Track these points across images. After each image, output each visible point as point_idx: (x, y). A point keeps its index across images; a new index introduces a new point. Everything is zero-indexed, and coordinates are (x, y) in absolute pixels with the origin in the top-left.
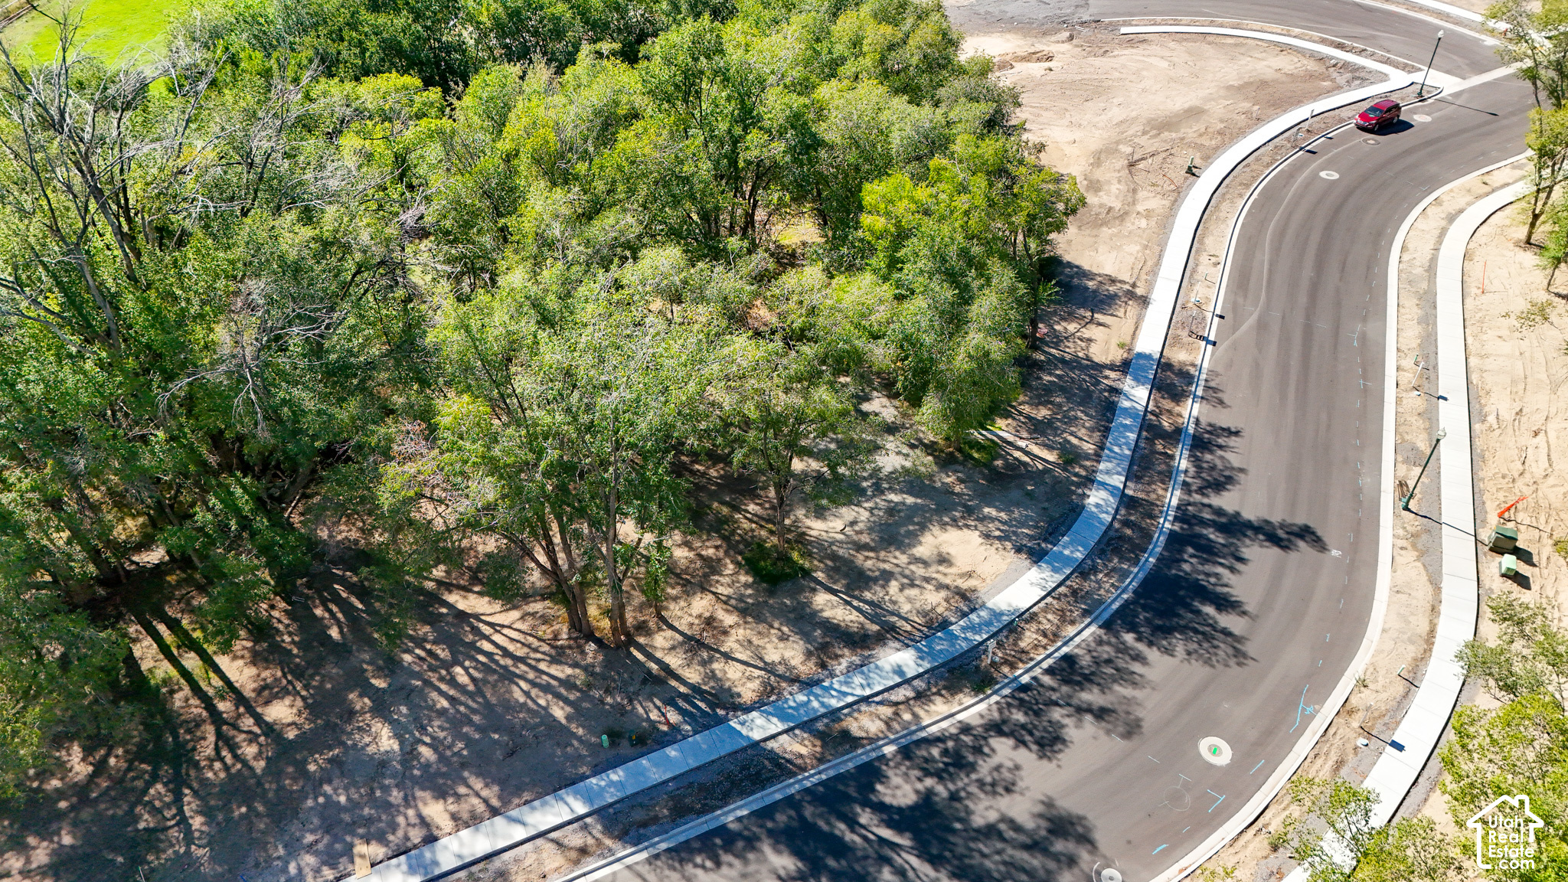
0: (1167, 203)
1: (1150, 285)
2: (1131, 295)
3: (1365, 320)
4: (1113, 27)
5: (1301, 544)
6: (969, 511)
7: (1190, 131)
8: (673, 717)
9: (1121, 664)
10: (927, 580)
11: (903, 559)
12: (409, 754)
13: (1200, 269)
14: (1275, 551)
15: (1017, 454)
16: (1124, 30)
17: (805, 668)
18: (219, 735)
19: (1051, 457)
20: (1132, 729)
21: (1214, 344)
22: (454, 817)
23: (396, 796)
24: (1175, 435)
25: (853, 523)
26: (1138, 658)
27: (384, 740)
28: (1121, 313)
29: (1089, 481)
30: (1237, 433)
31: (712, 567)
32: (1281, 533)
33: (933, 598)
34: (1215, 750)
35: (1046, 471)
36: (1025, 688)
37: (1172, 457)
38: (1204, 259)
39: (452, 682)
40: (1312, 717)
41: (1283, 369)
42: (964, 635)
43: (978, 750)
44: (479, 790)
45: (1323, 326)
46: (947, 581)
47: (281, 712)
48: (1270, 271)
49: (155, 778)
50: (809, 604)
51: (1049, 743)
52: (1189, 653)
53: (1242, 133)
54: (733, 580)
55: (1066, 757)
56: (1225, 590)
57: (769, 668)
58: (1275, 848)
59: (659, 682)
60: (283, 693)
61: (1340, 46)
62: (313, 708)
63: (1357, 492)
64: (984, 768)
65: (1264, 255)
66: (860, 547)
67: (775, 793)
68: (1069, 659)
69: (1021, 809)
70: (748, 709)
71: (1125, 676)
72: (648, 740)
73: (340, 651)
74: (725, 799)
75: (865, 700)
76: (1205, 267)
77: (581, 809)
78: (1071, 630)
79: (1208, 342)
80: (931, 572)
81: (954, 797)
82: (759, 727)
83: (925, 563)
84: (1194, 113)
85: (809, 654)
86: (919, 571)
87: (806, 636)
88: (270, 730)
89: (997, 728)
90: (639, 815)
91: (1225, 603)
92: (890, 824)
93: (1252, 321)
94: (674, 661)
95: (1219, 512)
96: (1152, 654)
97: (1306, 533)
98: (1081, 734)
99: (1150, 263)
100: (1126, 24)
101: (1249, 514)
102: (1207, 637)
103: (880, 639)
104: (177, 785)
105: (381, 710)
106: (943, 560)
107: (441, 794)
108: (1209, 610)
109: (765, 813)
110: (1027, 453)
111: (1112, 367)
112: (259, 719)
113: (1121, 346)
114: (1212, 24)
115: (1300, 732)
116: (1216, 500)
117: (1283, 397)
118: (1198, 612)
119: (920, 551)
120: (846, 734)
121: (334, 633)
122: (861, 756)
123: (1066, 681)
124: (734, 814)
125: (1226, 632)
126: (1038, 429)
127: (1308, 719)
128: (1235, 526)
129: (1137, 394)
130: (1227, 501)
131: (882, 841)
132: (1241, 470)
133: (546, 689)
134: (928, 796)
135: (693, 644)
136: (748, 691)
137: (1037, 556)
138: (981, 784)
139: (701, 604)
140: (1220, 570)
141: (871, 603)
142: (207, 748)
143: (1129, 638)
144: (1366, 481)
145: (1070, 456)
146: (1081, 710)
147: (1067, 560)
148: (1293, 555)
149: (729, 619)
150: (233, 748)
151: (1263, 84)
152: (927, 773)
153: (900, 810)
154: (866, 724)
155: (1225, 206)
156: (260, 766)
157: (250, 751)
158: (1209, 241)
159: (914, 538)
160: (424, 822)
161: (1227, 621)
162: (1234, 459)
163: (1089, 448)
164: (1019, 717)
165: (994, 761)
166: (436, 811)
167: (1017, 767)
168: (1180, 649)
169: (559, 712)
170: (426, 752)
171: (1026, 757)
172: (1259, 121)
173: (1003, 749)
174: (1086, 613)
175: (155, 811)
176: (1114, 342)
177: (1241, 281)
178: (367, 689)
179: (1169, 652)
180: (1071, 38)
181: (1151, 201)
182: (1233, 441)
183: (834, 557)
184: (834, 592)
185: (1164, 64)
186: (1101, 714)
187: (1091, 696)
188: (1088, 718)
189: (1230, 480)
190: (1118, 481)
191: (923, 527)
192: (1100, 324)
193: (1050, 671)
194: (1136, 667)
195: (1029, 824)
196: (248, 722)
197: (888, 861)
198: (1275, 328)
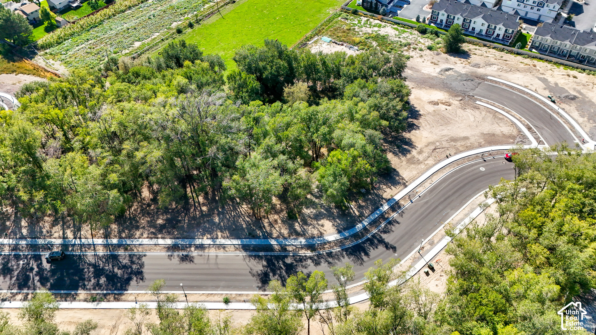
0: (434, 163)
1: (411, 183)
2: (404, 184)
3: (452, 210)
4: (476, 100)
5: (391, 250)
6: (334, 219)
7: (459, 144)
8: (261, 235)
10: (317, 228)
11: (316, 223)
12: (219, 223)
13: (426, 183)
14: (385, 249)
15: (351, 211)
16: (478, 102)
17: (286, 235)
18: (194, 209)
19: (357, 213)
21: (412, 203)
22: (222, 236)
23: (215, 229)
24: (386, 219)
25: (312, 212)
26: (343, 257)
27: (217, 220)
28: (397, 188)
30: (399, 223)
31: (282, 211)
32: (389, 246)
33: (315, 232)
36: (320, 254)
38: (429, 181)
39: (231, 215)
41: (422, 213)
43: (305, 260)
44: (227, 233)
45: (441, 207)
47: (204, 208)
48: (442, 189)
49: (183, 212)
50: (294, 224)
51: (317, 264)
53: (473, 149)
54: (284, 214)
57: (280, 233)
59: (261, 228)
60: (206, 206)
61: (529, 129)
62: (209, 210)
64: (304, 264)
65: (444, 185)
66: (310, 217)
67: (269, 254)
70: (273, 238)
72: (254, 236)
73: (216, 202)
74: (261, 251)
75: (293, 245)
77: (240, 243)
78: (335, 248)
79: (411, 201)
80: (319, 227)
81: (296, 265)
82: (273, 242)
83: (319, 225)
84: (466, 138)
85: (288, 233)
86: (317, 226)
87: (290, 230)
88: (201, 211)
89: (311, 258)
90: (247, 248)
92: (284, 265)
93: (425, 200)
94: (266, 225)
95: (381, 237)
96: (346, 257)
98: (324, 265)
99: (415, 177)
101: (386, 240)
102: (358, 259)
103: (302, 236)
104: (186, 214)
105: (218, 215)
106: (323, 226)
107: (221, 232)
108: (363, 254)
109: (265, 256)
110: (353, 211)
111: (385, 199)
112: (201, 208)
113: (391, 196)
114: (502, 109)
115: (361, 281)
116: (383, 235)
117: (416, 220)
118: (360, 254)
119: (320, 223)
120: (286, 249)
121: (217, 198)
122: (286, 253)
123: (328, 255)
124: (261, 254)
125: (362, 259)
126: (360, 207)
127: (364, 280)
128: (381, 241)
129: (386, 207)
131: (281, 267)
132: (393, 231)
133: (244, 221)
134: (292, 263)
135: (271, 224)
136: (275, 235)
137: (339, 232)
138: (302, 265)
139: (276, 217)
140: (371, 248)
141: (304, 229)
142: (192, 210)
143: (344, 253)
144: (417, 243)
146: (327, 261)
147: (344, 235)
148: (388, 251)
149: (279, 221)
150: (195, 212)
151: (493, 135)
152: (295, 260)
153: (287, 264)
154: (290, 248)
155: (447, 169)
156: (198, 216)
157: (198, 213)
158: (434, 177)
160: (217, 234)
161: (365, 258)
163: (366, 215)
164: (316, 258)
165: (306, 263)
166: (219, 234)
168: (352, 259)
169: (244, 226)
170: (222, 223)
171: (312, 264)
173: (309, 262)
174: (340, 246)
175: (182, 217)
176: (391, 194)
177: (432, 190)
178: (218, 210)
179: (349, 258)
180: (461, 100)
181: (430, 161)
182: (397, 225)
183: (304, 217)
184: (299, 224)
186: (330, 263)
187: (330, 260)
189: (389, 232)
190: (366, 224)
192: (391, 189)
196: (199, 208)
197: (280, 270)
198: (429, 204)
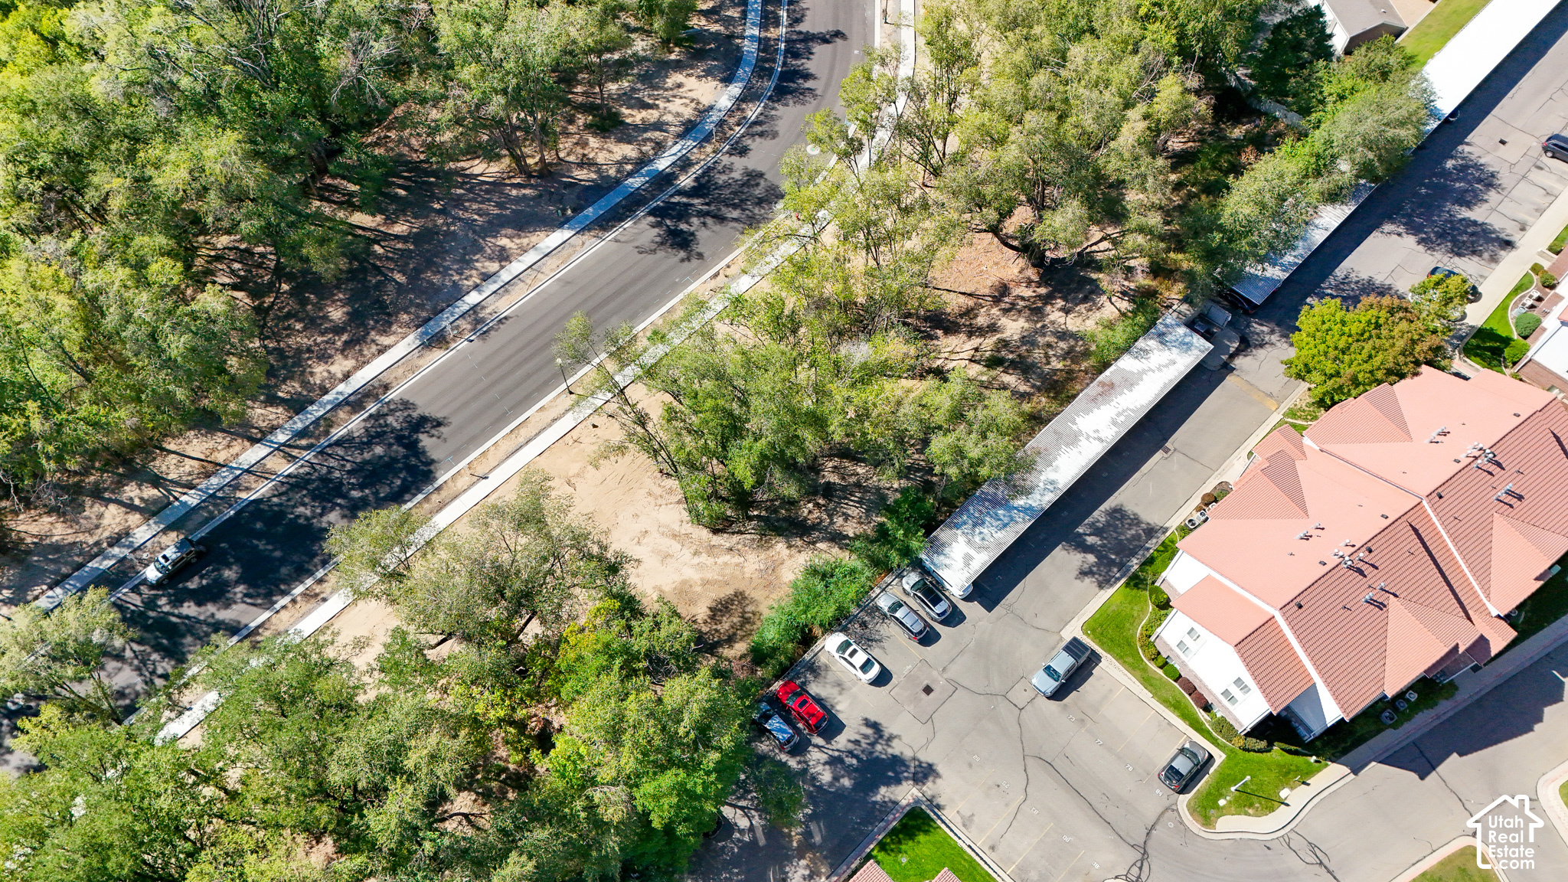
9: (768, 114)
11: (661, 90)
20: (776, 137)
26: (773, 108)
32: (827, 37)
35: (717, 34)
52: (795, 102)
56: (807, 70)
69: (737, 174)
71: (771, 118)
80: (676, 92)
83: (672, 90)
86: (670, 93)
91: (807, 76)
95: (800, 33)
96: (780, 107)
97: (838, 34)
101: (813, 31)
102: (801, 93)
106: (680, 86)
108: (801, 81)
116: (797, 29)
118: (797, 84)
119: (668, 85)
125: (809, 89)
128: (809, 38)
130: (803, 27)
132: (808, 10)
140: (805, 61)
159: (663, 80)
161: (809, 84)
167: (733, 163)
171: (735, 159)
179: (786, 105)
186: (761, 135)
188: (758, 138)
190: (756, 32)
191: (665, 76)
194: (773, 112)
195: (740, 178)
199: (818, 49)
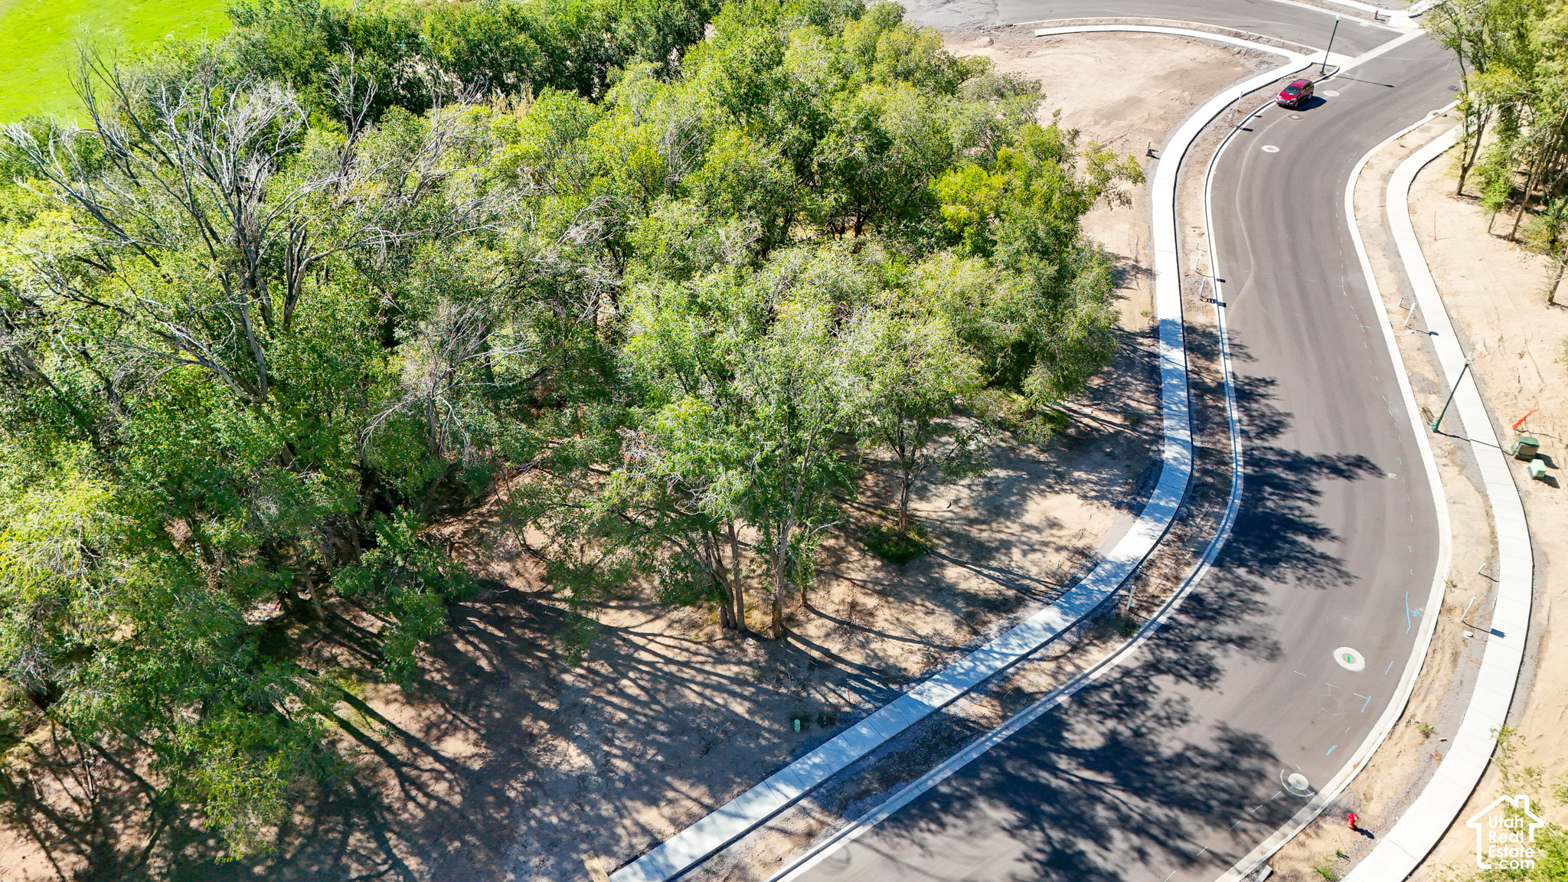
1: (1151, 257)
2: (1136, 269)
3: (1345, 272)
4: (1027, 31)
5: (1361, 472)
6: (1061, 477)
7: (1136, 118)
8: (854, 698)
9: (1243, 596)
10: (1046, 544)
11: (1015, 528)
12: (605, 767)
13: (1189, 240)
14: (1341, 481)
15: (1086, 420)
16: (1038, 32)
17: (961, 637)
18: (403, 779)
19: (1118, 420)
20: (1274, 652)
21: (1224, 305)
22: (673, 821)
23: (606, 809)
24: (1219, 389)
25: (956, 501)
26: (1255, 588)
27: (573, 758)
28: (1134, 285)
29: (1158, 437)
30: (1272, 383)
31: (838, 556)
32: (1341, 465)
33: (1056, 561)
34: (1348, 658)
35: (1118, 433)
36: (1164, 628)
37: (1224, 409)
38: (1189, 230)
39: (621, 693)
40: (1419, 619)
41: (1292, 320)
42: (1096, 588)
43: (1144, 689)
44: (688, 793)
45: (1312, 281)
46: (1063, 542)
47: (455, 746)
48: (1251, 237)
50: (941, 579)
51: (1205, 674)
52: (1299, 579)
53: (1181, 118)
54: (862, 566)
55: (1223, 684)
56: (1310, 520)
57: (925, 641)
58: (1427, 735)
59: (825, 668)
60: (454, 728)
61: (1237, 35)
62: (490, 736)
63: (1391, 422)
64: (1155, 704)
65: (1240, 224)
66: (972, 522)
67: (971, 753)
68: (1194, 597)
69: (1200, 735)
70: (921, 680)
71: (1247, 606)
72: (836, 721)
74: (928, 763)
75: (1024, 658)
76: (1192, 239)
77: (794, 793)
78: (1188, 572)
79: (1219, 304)
80: (1046, 536)
81: (1137, 734)
82: (936, 695)
83: (1038, 530)
84: (1133, 102)
85: (958, 624)
86: (1035, 537)
87: (950, 607)
88: (452, 764)
89: (1155, 667)
90: (850, 790)
91: (1315, 532)
92: (1088, 766)
93: (1249, 282)
94: (835, 646)
95: (1282, 453)
96: (1266, 583)
97: (1360, 462)
98: (1230, 661)
99: (1143, 239)
100: (1037, 26)
101: (1308, 452)
102: (1310, 564)
103: (1019, 602)
105: (560, 728)
106: (1053, 524)
107: (653, 801)
108: (1303, 539)
109: (968, 772)
110: (1094, 419)
111: (1143, 335)
112: (438, 758)
113: (1145, 314)
114: (1116, 22)
115: (1415, 632)
116: (1276, 443)
117: (1300, 345)
118: (1294, 543)
119: (1029, 519)
120: (1019, 691)
121: (483, 663)
122: (1040, 709)
123: (1201, 618)
124: (939, 775)
125: (1324, 557)
126: (1098, 397)
127: (1418, 621)
128: (1299, 464)
129: (1175, 358)
130: (1285, 442)
131: (1085, 781)
132: (1288, 415)
133: (719, 688)
134: (1113, 737)
135: (846, 627)
136: (913, 664)
137: (1137, 510)
138: (1157, 718)
139: (840, 591)
141: (1000, 570)
142: (393, 790)
143: (1242, 572)
144: (1394, 411)
145: (1136, 419)
146: (1224, 641)
147: (1164, 511)
148: (1357, 484)
149: (871, 602)
150: (421, 787)
151: (1184, 73)
152: (1105, 716)
153: (1092, 752)
154: (1035, 679)
155: (1190, 183)
156: (457, 799)
157: (440, 788)
158: (1187, 214)
159: (1018, 509)
160: (645, 830)
161: (1321, 546)
162: (1279, 406)
163: (1148, 409)
164: (1170, 654)
165: (1162, 697)
166: (652, 817)
167: (1184, 699)
168: (1289, 576)
169: (740, 708)
170: (622, 765)
171: (1189, 689)
172: (1193, 105)
173: (1165, 684)
174: (1197, 554)
176: (1137, 312)
177: (1228, 247)
178: (539, 714)
179: (1280, 579)
180: (992, 42)
182: (1271, 390)
183: (949, 534)
184: (963, 564)
185: (1090, 60)
186: (1242, 642)
188: (1231, 646)
189: (1281, 424)
190: (1184, 435)
191: (1024, 498)
192: (1120, 297)
193: (1182, 610)
194: (1257, 597)
195: (1212, 748)
196: (427, 762)
197: (1100, 800)
198: (1272, 286)
199: (1325, 483)
